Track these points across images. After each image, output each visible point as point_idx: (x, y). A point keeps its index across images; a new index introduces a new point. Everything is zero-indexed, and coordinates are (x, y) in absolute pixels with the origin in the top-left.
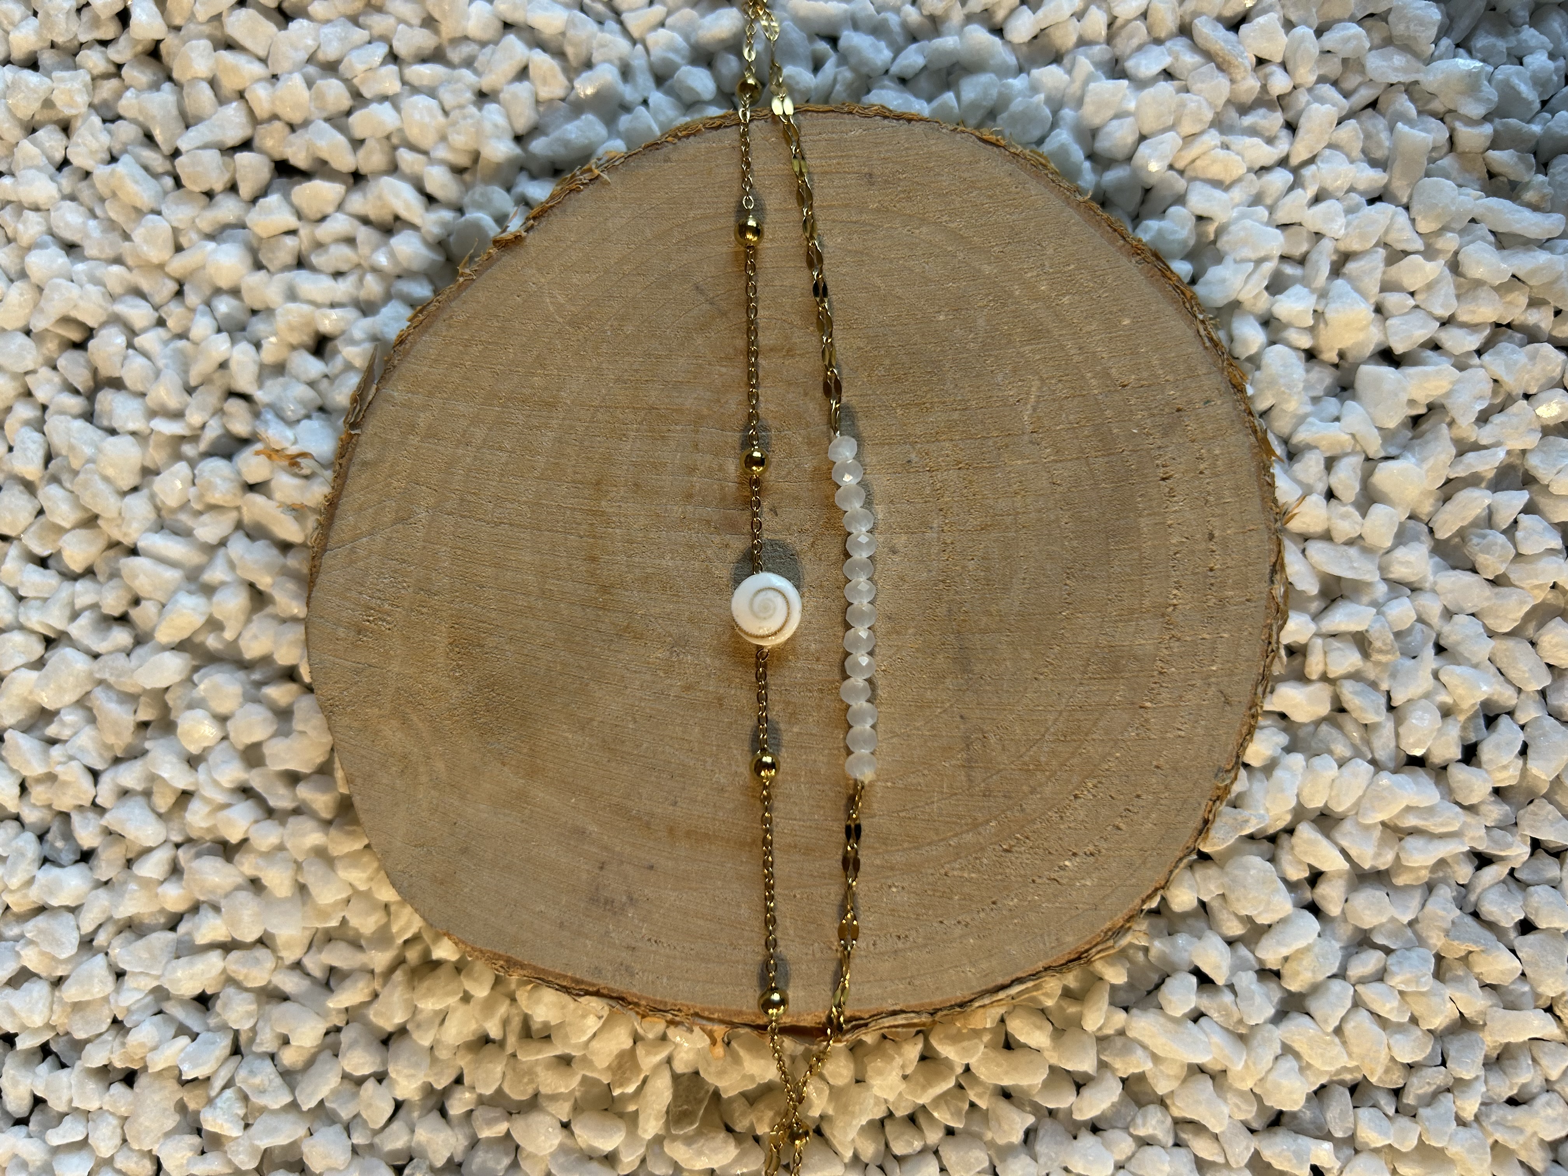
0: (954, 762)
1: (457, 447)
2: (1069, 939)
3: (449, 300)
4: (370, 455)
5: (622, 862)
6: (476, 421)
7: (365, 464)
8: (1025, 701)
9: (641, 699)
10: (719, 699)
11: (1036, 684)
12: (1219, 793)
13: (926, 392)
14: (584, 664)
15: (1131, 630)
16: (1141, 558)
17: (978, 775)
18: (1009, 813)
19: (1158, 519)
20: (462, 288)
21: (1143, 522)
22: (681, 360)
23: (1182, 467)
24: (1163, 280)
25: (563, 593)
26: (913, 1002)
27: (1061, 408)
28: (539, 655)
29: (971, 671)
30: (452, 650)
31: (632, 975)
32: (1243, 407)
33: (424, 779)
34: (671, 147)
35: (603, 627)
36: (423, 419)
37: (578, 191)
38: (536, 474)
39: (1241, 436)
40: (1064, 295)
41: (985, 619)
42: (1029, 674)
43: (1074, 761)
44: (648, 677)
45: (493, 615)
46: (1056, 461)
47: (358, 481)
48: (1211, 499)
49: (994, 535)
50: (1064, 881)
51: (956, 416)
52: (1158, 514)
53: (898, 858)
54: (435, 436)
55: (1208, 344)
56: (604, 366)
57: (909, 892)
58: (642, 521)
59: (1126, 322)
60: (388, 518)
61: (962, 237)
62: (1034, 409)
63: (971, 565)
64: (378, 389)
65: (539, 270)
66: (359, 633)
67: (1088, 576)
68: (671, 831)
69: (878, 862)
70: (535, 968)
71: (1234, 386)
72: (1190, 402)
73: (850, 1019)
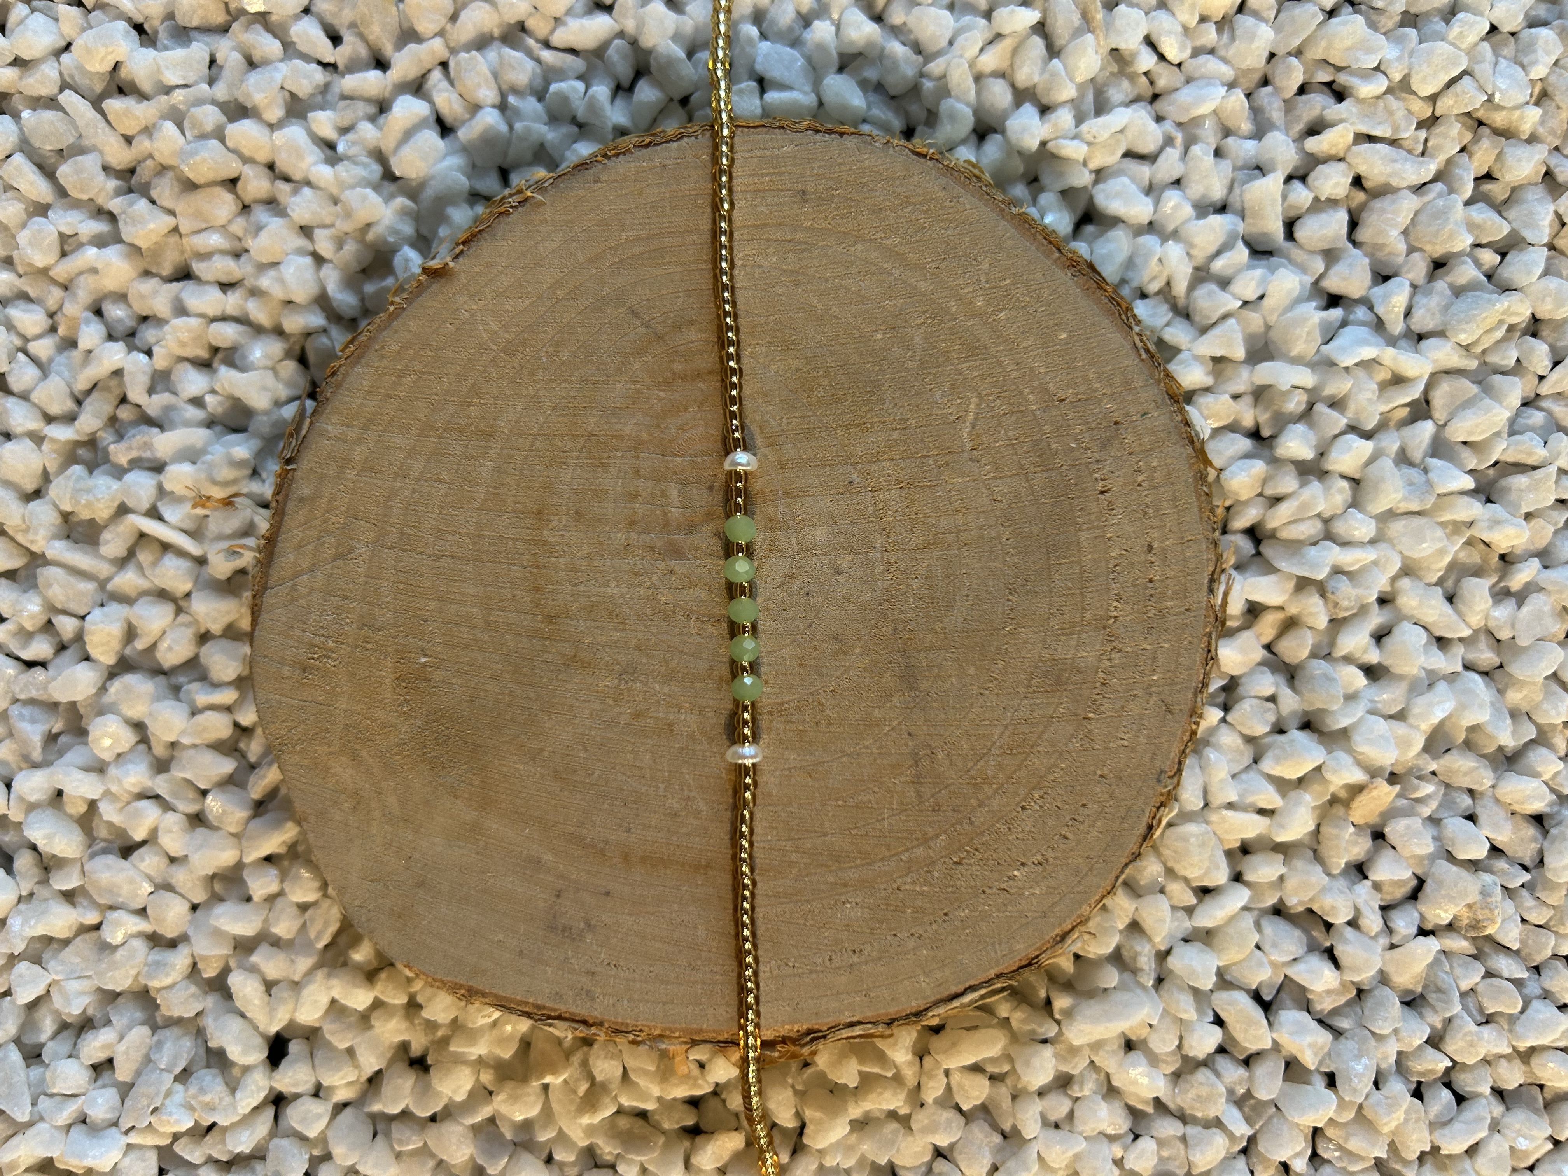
0: (902, 779)
1: (395, 480)
2: (1019, 947)
3: (380, 329)
4: (306, 491)
5: (578, 890)
6: (412, 453)
7: (301, 500)
8: (971, 716)
9: (591, 728)
10: (670, 725)
11: (981, 699)
12: (1163, 799)
13: (866, 412)
14: (532, 695)
15: (1074, 643)
16: (1082, 572)
17: (927, 791)
18: (958, 827)
19: (1098, 532)
20: (393, 317)
21: (1084, 536)
22: (619, 386)
23: (1121, 480)
24: (1099, 293)
25: (508, 624)
26: (869, 1014)
27: (999, 424)
28: (486, 687)
29: (918, 689)
30: (399, 685)
31: (593, 999)
32: (1179, 418)
33: (376, 814)
34: (600, 167)
35: (549, 657)
36: (359, 454)
37: (506, 213)
38: (476, 505)
39: (1179, 449)
40: (1001, 311)
41: (929, 636)
42: (975, 690)
43: (1022, 773)
44: (597, 706)
45: (439, 649)
46: (996, 478)
47: (296, 517)
48: (1150, 511)
49: (936, 554)
50: (1013, 891)
51: (895, 435)
52: (1098, 528)
53: (851, 875)
54: (371, 469)
55: (1144, 356)
56: (541, 393)
57: (863, 907)
58: (585, 550)
59: (1063, 336)
60: (329, 553)
61: (897, 254)
62: (973, 427)
63: (915, 584)
64: (311, 424)
65: (471, 297)
66: (304, 671)
67: (1029, 591)
68: (626, 857)
69: (831, 879)
70: (496, 996)
71: (1171, 397)
72: (1127, 415)
73: (809, 1032)
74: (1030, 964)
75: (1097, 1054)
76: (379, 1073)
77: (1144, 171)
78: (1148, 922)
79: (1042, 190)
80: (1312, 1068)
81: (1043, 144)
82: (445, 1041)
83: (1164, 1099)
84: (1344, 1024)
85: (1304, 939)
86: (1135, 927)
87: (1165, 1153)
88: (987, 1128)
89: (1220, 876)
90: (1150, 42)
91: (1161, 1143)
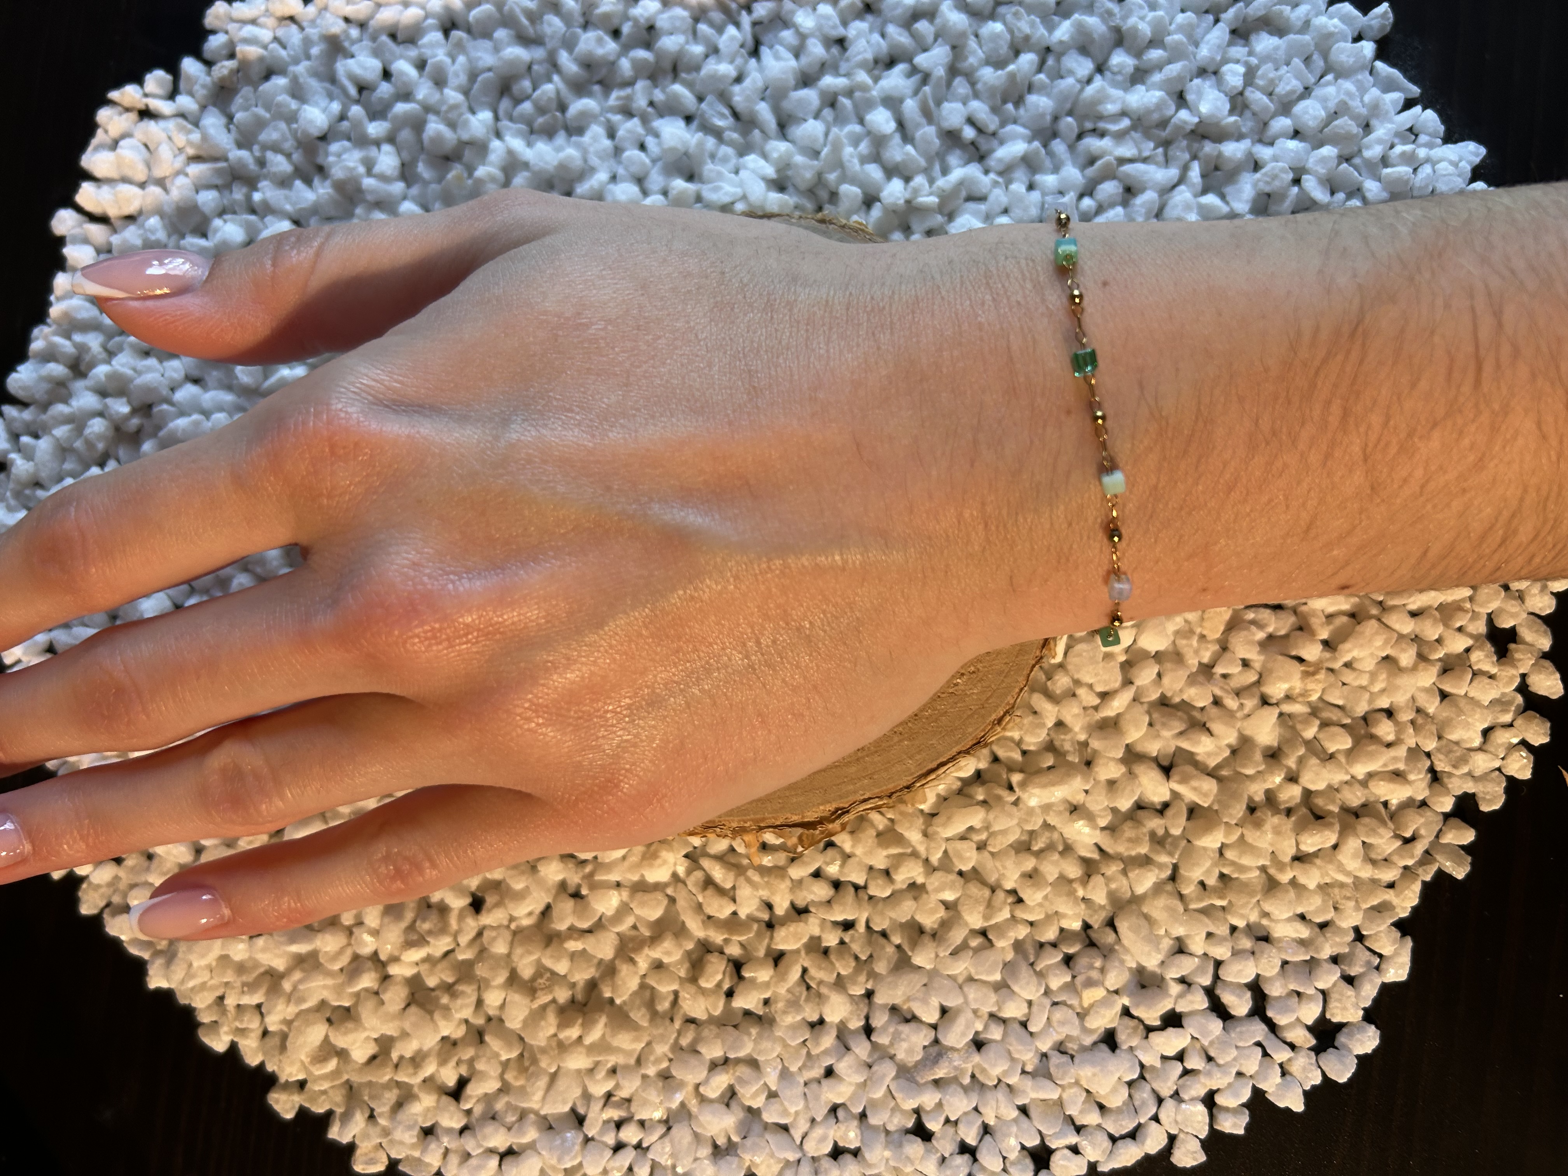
26: (875, 791)
73: (837, 810)
74: (979, 742)
75: (1048, 815)
76: (548, 907)
77: (983, 207)
78: (1068, 719)
79: (912, 233)
80: (1206, 805)
81: (908, 202)
82: (591, 875)
83: (1104, 847)
84: (1224, 773)
85: (1185, 717)
86: (1060, 724)
87: (1113, 886)
88: (979, 885)
89: (1115, 680)
90: (971, 121)
91: (1108, 880)
